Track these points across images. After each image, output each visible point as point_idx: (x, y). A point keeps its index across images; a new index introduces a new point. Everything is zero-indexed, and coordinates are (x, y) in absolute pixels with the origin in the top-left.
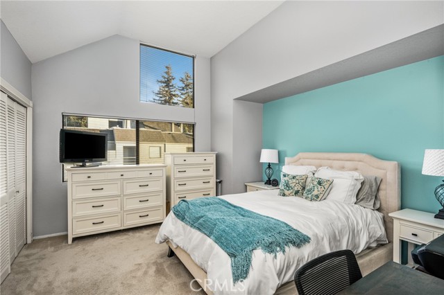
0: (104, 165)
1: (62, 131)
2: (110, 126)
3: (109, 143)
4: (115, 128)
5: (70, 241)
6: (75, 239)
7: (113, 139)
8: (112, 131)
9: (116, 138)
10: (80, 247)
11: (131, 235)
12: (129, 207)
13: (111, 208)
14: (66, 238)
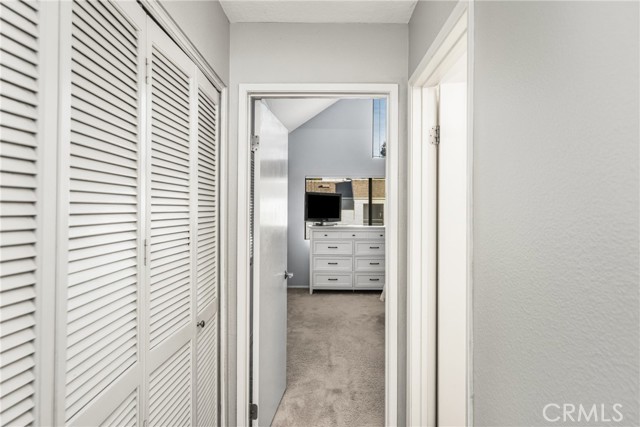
0: (339, 224)
1: (308, 195)
3: (344, 201)
5: (311, 292)
6: (315, 291)
7: (350, 195)
8: (350, 183)
9: (355, 193)
10: (319, 298)
11: (361, 296)
12: (360, 268)
13: (344, 266)
14: (308, 290)
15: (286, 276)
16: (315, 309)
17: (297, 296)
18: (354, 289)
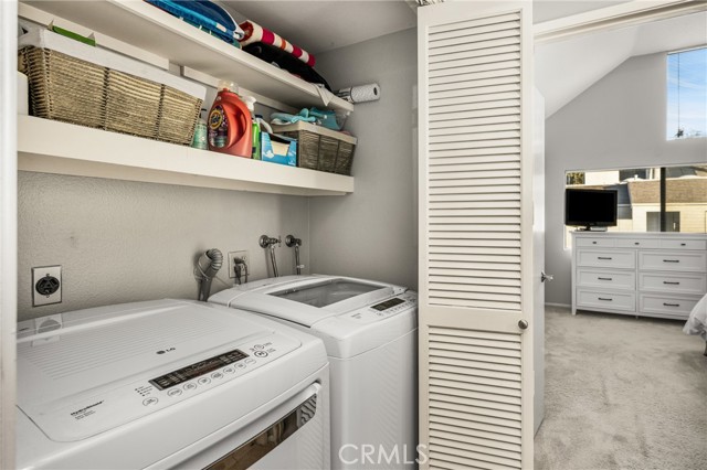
1: (569, 192)
2: (622, 179)
3: (620, 207)
4: (630, 180)
5: (574, 312)
6: (580, 312)
7: (628, 201)
8: (626, 186)
9: (632, 197)
10: (584, 321)
11: (650, 324)
12: (647, 288)
13: (621, 284)
14: (570, 310)
15: (543, 279)
16: (580, 332)
17: (555, 315)
18: (637, 314)
